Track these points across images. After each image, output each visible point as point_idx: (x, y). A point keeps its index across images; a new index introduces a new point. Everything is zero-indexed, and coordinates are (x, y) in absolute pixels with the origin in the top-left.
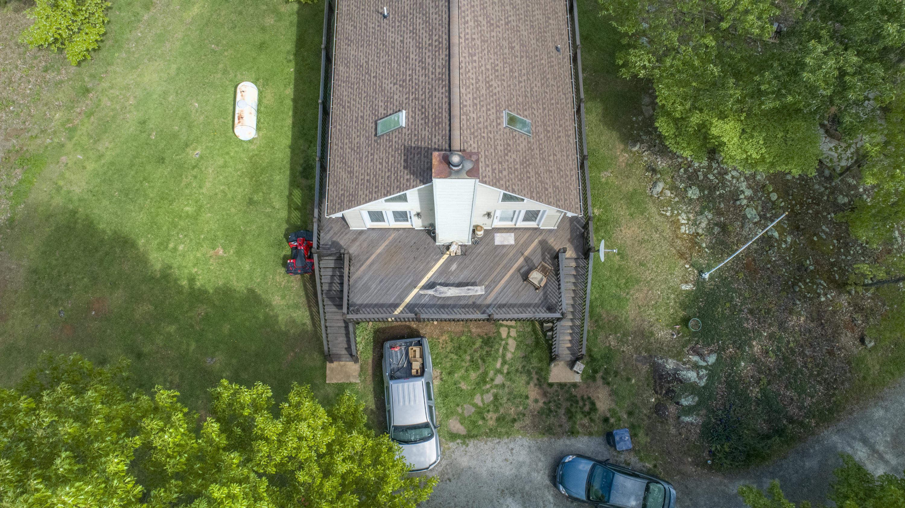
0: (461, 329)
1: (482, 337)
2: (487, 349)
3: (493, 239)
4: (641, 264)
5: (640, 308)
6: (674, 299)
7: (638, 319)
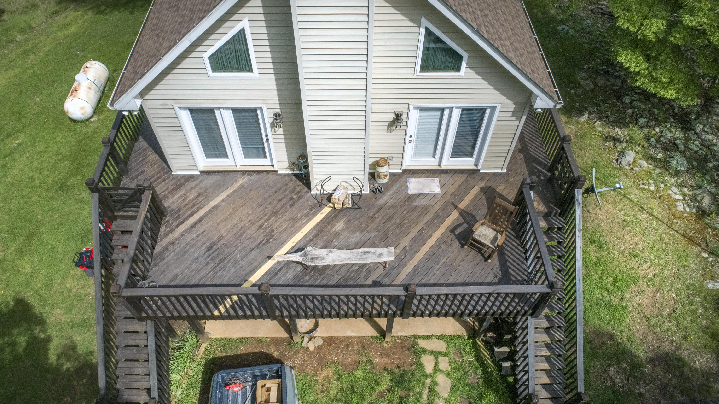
0: (354, 358)
1: (390, 372)
2: (399, 392)
3: (405, 185)
4: (632, 255)
5: (648, 319)
6: (701, 304)
7: (650, 338)
